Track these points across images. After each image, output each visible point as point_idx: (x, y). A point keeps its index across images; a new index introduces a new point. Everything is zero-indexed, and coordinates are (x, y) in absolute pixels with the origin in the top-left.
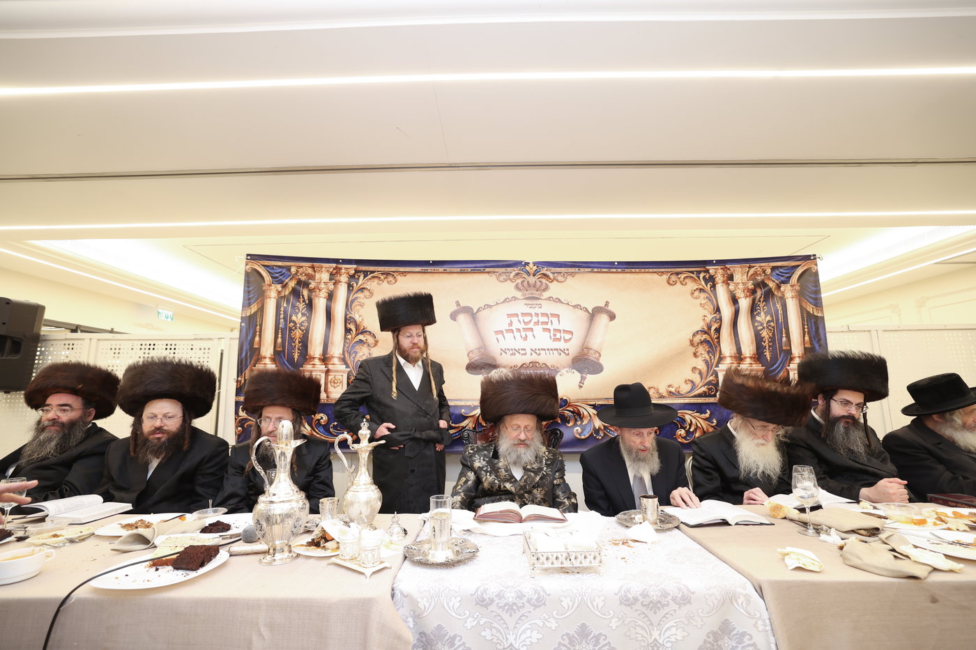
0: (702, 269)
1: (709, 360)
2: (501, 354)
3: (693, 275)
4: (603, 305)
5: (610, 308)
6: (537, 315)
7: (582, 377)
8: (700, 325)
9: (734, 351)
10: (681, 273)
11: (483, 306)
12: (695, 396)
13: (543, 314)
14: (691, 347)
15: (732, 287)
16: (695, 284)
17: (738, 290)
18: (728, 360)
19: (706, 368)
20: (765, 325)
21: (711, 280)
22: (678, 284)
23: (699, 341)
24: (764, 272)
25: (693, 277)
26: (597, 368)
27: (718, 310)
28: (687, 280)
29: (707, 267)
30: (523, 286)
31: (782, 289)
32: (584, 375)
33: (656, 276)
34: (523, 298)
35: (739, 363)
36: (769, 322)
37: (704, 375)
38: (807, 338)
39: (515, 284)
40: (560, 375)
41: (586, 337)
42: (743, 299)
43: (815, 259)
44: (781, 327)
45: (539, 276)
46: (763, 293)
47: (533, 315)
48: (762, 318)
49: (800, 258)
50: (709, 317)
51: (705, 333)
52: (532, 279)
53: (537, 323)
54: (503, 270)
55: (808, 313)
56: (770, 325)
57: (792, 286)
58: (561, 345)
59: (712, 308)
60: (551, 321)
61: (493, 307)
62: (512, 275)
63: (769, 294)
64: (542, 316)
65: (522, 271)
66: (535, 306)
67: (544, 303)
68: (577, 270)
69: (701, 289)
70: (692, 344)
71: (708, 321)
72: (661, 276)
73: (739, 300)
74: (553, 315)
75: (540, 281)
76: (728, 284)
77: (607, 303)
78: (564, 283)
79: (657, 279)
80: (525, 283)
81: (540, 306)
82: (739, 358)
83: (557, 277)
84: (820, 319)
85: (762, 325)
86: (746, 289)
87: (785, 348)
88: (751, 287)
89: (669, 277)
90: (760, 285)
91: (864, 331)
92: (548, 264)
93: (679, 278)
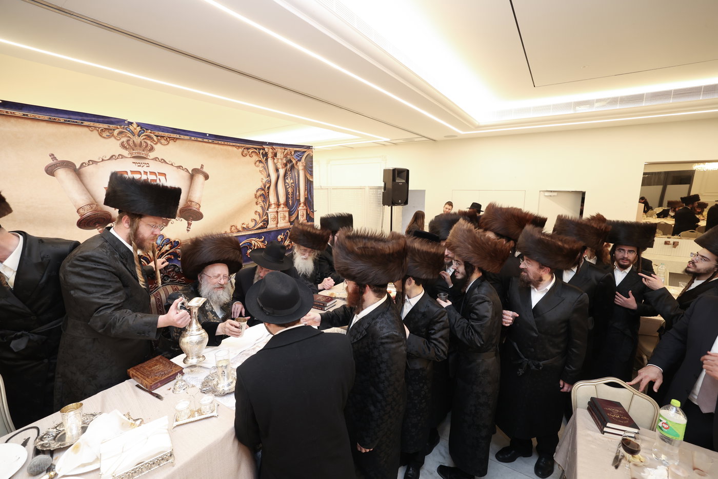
0: (261, 147)
1: (264, 206)
3: (256, 151)
4: (199, 168)
5: (205, 170)
6: (146, 173)
7: (188, 223)
8: (260, 185)
9: (276, 200)
11: (86, 161)
12: (257, 229)
13: (152, 173)
14: (255, 199)
15: (275, 161)
16: (257, 157)
17: (279, 163)
18: (273, 206)
19: (262, 211)
21: (266, 155)
22: (248, 156)
23: (259, 195)
24: (291, 153)
25: (256, 152)
26: (198, 216)
27: (269, 175)
28: (252, 154)
29: (264, 146)
30: (129, 145)
31: (298, 164)
32: (190, 222)
33: (235, 149)
34: (130, 156)
35: (278, 208)
36: (292, 183)
37: (261, 216)
38: (306, 192)
39: (119, 142)
40: (172, 223)
41: (189, 192)
42: (281, 169)
43: (312, 149)
44: (296, 187)
45: (144, 137)
46: (290, 167)
47: (142, 173)
48: (289, 181)
49: (307, 147)
50: (265, 180)
51: (263, 190)
52: (137, 140)
54: (106, 126)
55: (308, 178)
56: (292, 185)
57: (302, 163)
59: (266, 173)
60: (159, 179)
61: (99, 163)
62: (116, 132)
63: (292, 167)
64: (150, 174)
65: (126, 130)
66: (143, 165)
67: (151, 163)
68: (178, 136)
69: (260, 161)
70: (256, 197)
71: (264, 182)
72: (238, 149)
73: (279, 170)
74: (160, 174)
75: (145, 142)
76: (274, 159)
77: (202, 166)
78: (167, 146)
79: (236, 151)
80: (131, 142)
81: (148, 165)
82: (278, 205)
83: (161, 140)
84: (312, 183)
85: (289, 185)
86: (282, 163)
87: (297, 198)
88: (285, 162)
89: (243, 151)
90: (289, 161)
91: (326, 189)
92: (152, 127)
93: (249, 151)
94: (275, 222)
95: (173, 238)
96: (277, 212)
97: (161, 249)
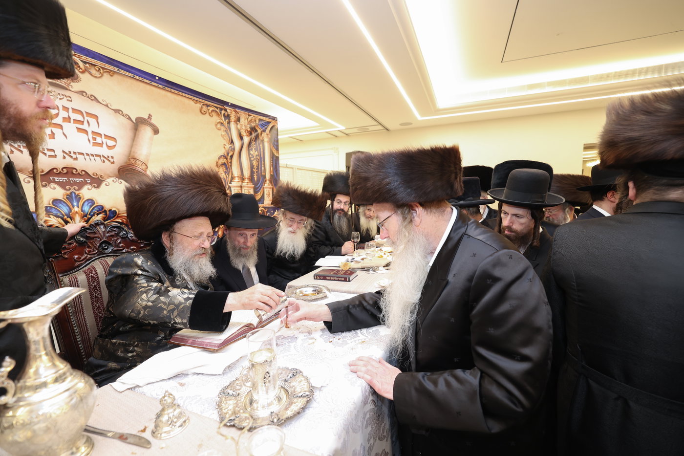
0: (222, 107)
1: (225, 178)
3: (217, 110)
5: (153, 121)
6: (66, 109)
8: (222, 152)
9: (240, 173)
10: (210, 106)
13: (75, 111)
14: (216, 167)
15: (239, 126)
16: (218, 118)
17: (243, 130)
18: (237, 180)
20: (255, 158)
21: (228, 117)
22: (207, 114)
23: (221, 163)
24: (255, 121)
25: (216, 112)
27: (232, 142)
28: (213, 113)
29: (226, 107)
31: (263, 135)
33: (192, 103)
35: (242, 182)
36: (257, 156)
38: (272, 169)
40: (106, 185)
41: (132, 146)
42: (246, 137)
43: (277, 120)
44: (261, 159)
46: (255, 136)
47: (61, 108)
48: (253, 152)
49: (271, 117)
50: (227, 146)
51: (226, 158)
53: (67, 119)
55: (273, 153)
56: (257, 158)
57: (267, 135)
58: (104, 151)
59: (228, 139)
60: (88, 122)
63: (257, 137)
64: (73, 112)
66: (62, 97)
67: (75, 97)
68: (116, 69)
69: (222, 123)
70: (217, 165)
71: (227, 149)
72: (195, 103)
73: (243, 138)
74: (88, 114)
76: (237, 123)
77: (150, 116)
78: (100, 80)
79: (193, 105)
81: (69, 99)
82: (242, 179)
83: (90, 69)
84: (277, 158)
85: (253, 157)
86: (246, 130)
87: (263, 174)
88: (249, 129)
89: (202, 107)
90: (253, 129)
91: (291, 168)
92: (76, 48)
93: (209, 110)
95: (108, 206)
96: (242, 187)
97: (89, 219)
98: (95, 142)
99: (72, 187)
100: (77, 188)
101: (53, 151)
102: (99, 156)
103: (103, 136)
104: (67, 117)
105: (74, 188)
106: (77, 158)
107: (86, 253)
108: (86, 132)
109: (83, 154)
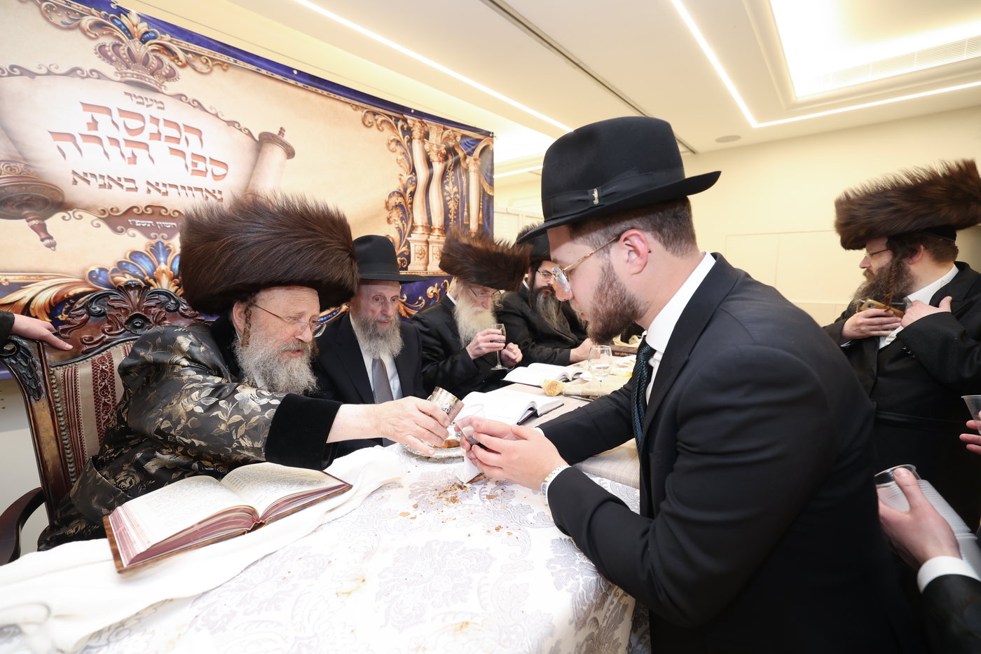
0: (400, 116)
1: (402, 228)
2: (75, 182)
3: (390, 120)
5: (287, 138)
6: (155, 121)
8: (396, 186)
9: (425, 220)
10: (379, 114)
13: (167, 123)
14: (386, 210)
15: (427, 147)
16: (392, 133)
17: (432, 152)
18: (420, 230)
19: (399, 238)
20: (452, 196)
21: (408, 131)
22: (375, 127)
23: (394, 204)
24: (455, 138)
25: (389, 123)
27: (413, 171)
28: (384, 126)
29: (406, 116)
30: (118, 54)
31: (467, 160)
33: (349, 109)
34: (119, 78)
35: (429, 234)
36: (455, 193)
38: (481, 215)
39: (95, 43)
41: (251, 176)
42: (437, 163)
43: (493, 137)
44: (463, 200)
45: (155, 47)
46: (453, 162)
47: (147, 119)
48: (450, 188)
49: (483, 132)
50: (406, 178)
51: (402, 195)
52: (140, 50)
53: (157, 136)
55: (484, 190)
56: (456, 197)
57: (475, 160)
58: (207, 183)
59: (408, 166)
60: (186, 139)
61: (37, 77)
62: (86, 22)
63: (457, 163)
64: (165, 125)
65: (112, 19)
66: (150, 103)
67: (169, 102)
68: (232, 60)
69: (398, 141)
70: (387, 207)
71: (404, 182)
72: (355, 110)
73: (433, 164)
74: (188, 128)
75: (158, 58)
76: (424, 142)
77: (282, 131)
78: (207, 78)
79: (350, 113)
80: (123, 51)
81: (160, 105)
82: (429, 228)
83: (193, 61)
84: (491, 198)
85: (450, 195)
86: (439, 152)
87: (465, 223)
88: (444, 151)
89: (365, 116)
90: (451, 151)
91: (515, 215)
92: (173, 30)
93: (376, 120)
94: (423, 261)
96: (427, 243)
98: (195, 168)
99: (159, 234)
100: (166, 236)
101: (133, 181)
102: (201, 190)
103: (208, 160)
104: (156, 132)
105: (162, 237)
106: (167, 192)
107: (104, 332)
108: (182, 154)
109: (176, 187)
